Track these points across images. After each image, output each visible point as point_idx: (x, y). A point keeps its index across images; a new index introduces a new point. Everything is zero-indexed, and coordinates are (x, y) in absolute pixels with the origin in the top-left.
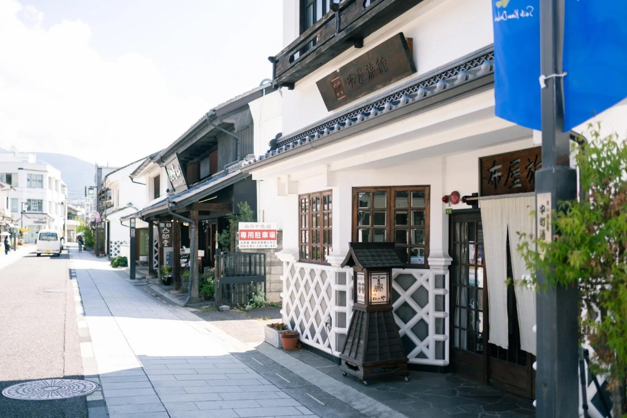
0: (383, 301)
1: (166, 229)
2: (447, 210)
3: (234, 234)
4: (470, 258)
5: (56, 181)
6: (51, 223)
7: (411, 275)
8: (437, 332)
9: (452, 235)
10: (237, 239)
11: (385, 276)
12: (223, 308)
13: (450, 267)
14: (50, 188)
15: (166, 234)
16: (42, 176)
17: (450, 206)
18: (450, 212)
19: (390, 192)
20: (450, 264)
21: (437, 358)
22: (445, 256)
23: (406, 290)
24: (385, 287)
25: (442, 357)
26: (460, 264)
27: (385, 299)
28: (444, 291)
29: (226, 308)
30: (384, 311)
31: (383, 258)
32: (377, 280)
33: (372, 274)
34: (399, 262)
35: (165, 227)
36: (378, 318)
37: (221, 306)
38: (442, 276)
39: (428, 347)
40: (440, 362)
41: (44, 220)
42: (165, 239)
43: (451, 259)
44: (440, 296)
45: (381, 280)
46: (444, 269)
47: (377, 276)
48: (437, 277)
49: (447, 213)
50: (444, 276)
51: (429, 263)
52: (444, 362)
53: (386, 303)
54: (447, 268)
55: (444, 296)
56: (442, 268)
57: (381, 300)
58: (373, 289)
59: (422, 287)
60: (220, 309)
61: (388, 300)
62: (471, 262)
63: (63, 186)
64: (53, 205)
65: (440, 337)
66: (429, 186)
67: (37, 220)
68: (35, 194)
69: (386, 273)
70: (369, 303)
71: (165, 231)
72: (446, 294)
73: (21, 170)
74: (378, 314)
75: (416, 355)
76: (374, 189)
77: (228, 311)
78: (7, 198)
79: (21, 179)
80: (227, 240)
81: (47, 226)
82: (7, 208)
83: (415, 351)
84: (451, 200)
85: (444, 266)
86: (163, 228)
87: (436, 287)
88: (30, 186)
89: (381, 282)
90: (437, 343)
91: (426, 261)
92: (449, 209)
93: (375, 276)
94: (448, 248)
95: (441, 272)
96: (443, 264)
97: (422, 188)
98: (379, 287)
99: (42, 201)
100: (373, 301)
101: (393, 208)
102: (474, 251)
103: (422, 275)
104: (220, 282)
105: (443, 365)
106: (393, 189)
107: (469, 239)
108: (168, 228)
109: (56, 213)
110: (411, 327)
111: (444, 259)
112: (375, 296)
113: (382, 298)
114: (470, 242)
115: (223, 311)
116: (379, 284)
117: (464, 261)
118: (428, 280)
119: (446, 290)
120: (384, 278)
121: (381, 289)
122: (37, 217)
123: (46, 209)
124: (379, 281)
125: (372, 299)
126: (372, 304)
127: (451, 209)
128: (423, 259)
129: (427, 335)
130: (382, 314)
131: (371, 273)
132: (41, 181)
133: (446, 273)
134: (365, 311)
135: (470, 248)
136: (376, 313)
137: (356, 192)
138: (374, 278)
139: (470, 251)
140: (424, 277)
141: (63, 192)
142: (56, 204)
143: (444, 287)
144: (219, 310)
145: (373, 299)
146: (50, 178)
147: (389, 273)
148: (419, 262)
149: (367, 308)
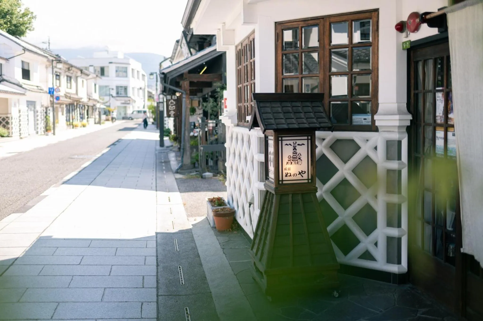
0: (301, 178)
1: (172, 101)
2: (403, 43)
3: (221, 102)
4: (437, 114)
5: (138, 71)
6: (134, 104)
7: (352, 141)
8: (389, 224)
9: (412, 81)
10: (222, 107)
11: (305, 142)
12: (205, 175)
13: (409, 129)
14: (133, 76)
15: (172, 106)
16: (126, 68)
17: (407, 37)
18: (408, 46)
19: (324, 26)
20: (408, 124)
21: (389, 261)
22: (400, 112)
23: (345, 162)
24: (304, 157)
25: (396, 260)
26: (423, 124)
27: (305, 176)
28: (399, 164)
29: (209, 175)
30: (302, 194)
31: (302, 115)
32: (291, 148)
33: (284, 138)
34: (327, 121)
35: (172, 99)
36: (293, 203)
37: (205, 172)
38: (397, 143)
39: (376, 244)
40: (394, 268)
41: (128, 102)
42: (171, 110)
43: (410, 117)
44: (393, 171)
45: (298, 147)
46: (399, 132)
47: (291, 142)
48: (389, 144)
49: (403, 49)
50: (400, 142)
51: (377, 124)
52: (399, 268)
53: (306, 181)
54: (404, 130)
55: (400, 172)
56: (396, 130)
57: (299, 177)
58: (285, 160)
59: (367, 157)
60: (204, 177)
61: (310, 178)
62: (439, 121)
63: (143, 75)
64: (136, 90)
65: (394, 232)
66: (376, 11)
67: (123, 102)
68: (121, 82)
69: (306, 138)
70: (279, 181)
71: (171, 103)
72: (403, 168)
73: (111, 64)
74: (292, 197)
75: (359, 255)
76: (302, 23)
77: (211, 178)
78: (95, 85)
79: (111, 70)
80: (215, 109)
81: (131, 106)
82: (95, 92)
83: (359, 249)
84: (409, 28)
85: (400, 127)
86: (169, 100)
87: (389, 158)
88: (118, 76)
89: (298, 151)
90: (390, 239)
91: (373, 121)
92: (405, 42)
93: (288, 142)
94: (406, 101)
95: (395, 136)
96: (397, 123)
97: (367, 15)
98: (296, 158)
99: (127, 87)
100: (285, 178)
101: (327, 47)
102: (443, 103)
103: (367, 140)
104: (203, 150)
105: (397, 273)
106: (327, 19)
107: (436, 85)
108: (174, 100)
109: (138, 96)
110: (354, 215)
111: (397, 117)
112: (289, 172)
113: (300, 173)
114: (437, 89)
115: (205, 178)
116: (295, 153)
117: (429, 118)
118: (376, 148)
119: (403, 163)
120: (303, 144)
121: (299, 160)
122: (123, 100)
123: (130, 93)
124: (295, 149)
125: (284, 175)
126: (284, 182)
127: (410, 41)
128: (369, 117)
129: (375, 227)
130: (300, 197)
131: (282, 137)
132: (126, 72)
133: (403, 138)
134: (273, 192)
135: (437, 98)
136: (291, 195)
137: (279, 28)
138: (287, 144)
139: (438, 103)
140: (371, 143)
141: (143, 79)
142: (138, 89)
143: (399, 158)
144: (202, 177)
145: (286, 176)
146: (133, 69)
147: (311, 138)
148: (364, 123)
149: (276, 189)
